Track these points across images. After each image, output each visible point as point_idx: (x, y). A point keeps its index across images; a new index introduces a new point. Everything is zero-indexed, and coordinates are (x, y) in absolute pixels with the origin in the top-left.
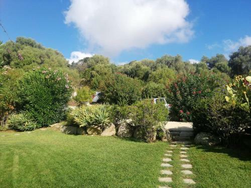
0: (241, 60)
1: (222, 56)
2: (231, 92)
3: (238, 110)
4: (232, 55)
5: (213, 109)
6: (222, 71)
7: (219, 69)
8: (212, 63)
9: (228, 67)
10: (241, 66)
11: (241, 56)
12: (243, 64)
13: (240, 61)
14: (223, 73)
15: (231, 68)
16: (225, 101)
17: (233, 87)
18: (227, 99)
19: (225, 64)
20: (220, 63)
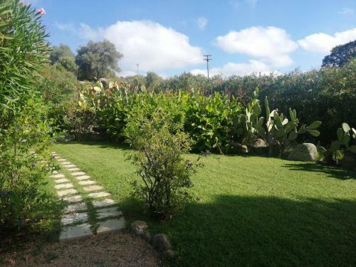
0: (91, 58)
1: (67, 48)
2: (83, 98)
3: (88, 112)
4: (80, 49)
5: (70, 112)
6: (69, 70)
7: (65, 65)
8: (54, 55)
9: (75, 65)
10: (90, 65)
11: (90, 53)
12: (93, 63)
13: (89, 60)
14: (69, 73)
15: (78, 67)
16: (79, 106)
17: (84, 94)
18: (80, 103)
19: (72, 60)
20: (65, 58)
